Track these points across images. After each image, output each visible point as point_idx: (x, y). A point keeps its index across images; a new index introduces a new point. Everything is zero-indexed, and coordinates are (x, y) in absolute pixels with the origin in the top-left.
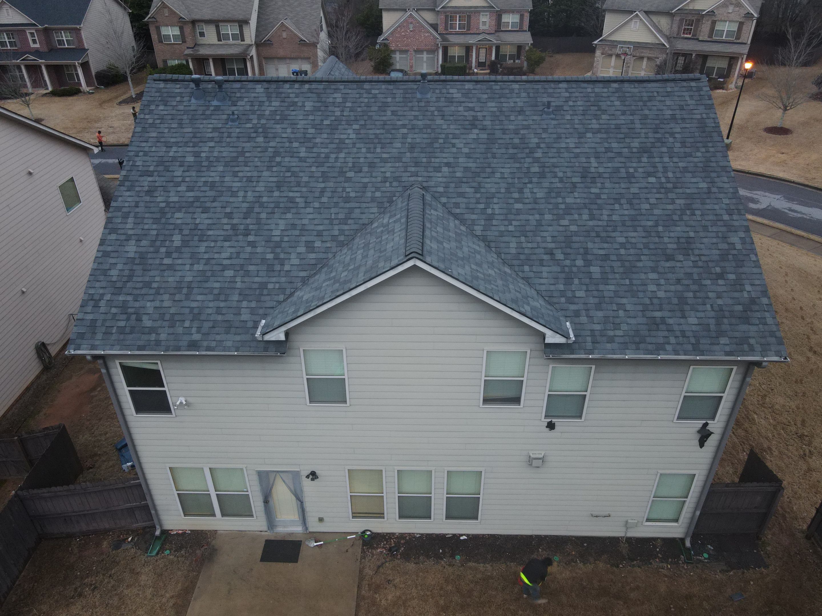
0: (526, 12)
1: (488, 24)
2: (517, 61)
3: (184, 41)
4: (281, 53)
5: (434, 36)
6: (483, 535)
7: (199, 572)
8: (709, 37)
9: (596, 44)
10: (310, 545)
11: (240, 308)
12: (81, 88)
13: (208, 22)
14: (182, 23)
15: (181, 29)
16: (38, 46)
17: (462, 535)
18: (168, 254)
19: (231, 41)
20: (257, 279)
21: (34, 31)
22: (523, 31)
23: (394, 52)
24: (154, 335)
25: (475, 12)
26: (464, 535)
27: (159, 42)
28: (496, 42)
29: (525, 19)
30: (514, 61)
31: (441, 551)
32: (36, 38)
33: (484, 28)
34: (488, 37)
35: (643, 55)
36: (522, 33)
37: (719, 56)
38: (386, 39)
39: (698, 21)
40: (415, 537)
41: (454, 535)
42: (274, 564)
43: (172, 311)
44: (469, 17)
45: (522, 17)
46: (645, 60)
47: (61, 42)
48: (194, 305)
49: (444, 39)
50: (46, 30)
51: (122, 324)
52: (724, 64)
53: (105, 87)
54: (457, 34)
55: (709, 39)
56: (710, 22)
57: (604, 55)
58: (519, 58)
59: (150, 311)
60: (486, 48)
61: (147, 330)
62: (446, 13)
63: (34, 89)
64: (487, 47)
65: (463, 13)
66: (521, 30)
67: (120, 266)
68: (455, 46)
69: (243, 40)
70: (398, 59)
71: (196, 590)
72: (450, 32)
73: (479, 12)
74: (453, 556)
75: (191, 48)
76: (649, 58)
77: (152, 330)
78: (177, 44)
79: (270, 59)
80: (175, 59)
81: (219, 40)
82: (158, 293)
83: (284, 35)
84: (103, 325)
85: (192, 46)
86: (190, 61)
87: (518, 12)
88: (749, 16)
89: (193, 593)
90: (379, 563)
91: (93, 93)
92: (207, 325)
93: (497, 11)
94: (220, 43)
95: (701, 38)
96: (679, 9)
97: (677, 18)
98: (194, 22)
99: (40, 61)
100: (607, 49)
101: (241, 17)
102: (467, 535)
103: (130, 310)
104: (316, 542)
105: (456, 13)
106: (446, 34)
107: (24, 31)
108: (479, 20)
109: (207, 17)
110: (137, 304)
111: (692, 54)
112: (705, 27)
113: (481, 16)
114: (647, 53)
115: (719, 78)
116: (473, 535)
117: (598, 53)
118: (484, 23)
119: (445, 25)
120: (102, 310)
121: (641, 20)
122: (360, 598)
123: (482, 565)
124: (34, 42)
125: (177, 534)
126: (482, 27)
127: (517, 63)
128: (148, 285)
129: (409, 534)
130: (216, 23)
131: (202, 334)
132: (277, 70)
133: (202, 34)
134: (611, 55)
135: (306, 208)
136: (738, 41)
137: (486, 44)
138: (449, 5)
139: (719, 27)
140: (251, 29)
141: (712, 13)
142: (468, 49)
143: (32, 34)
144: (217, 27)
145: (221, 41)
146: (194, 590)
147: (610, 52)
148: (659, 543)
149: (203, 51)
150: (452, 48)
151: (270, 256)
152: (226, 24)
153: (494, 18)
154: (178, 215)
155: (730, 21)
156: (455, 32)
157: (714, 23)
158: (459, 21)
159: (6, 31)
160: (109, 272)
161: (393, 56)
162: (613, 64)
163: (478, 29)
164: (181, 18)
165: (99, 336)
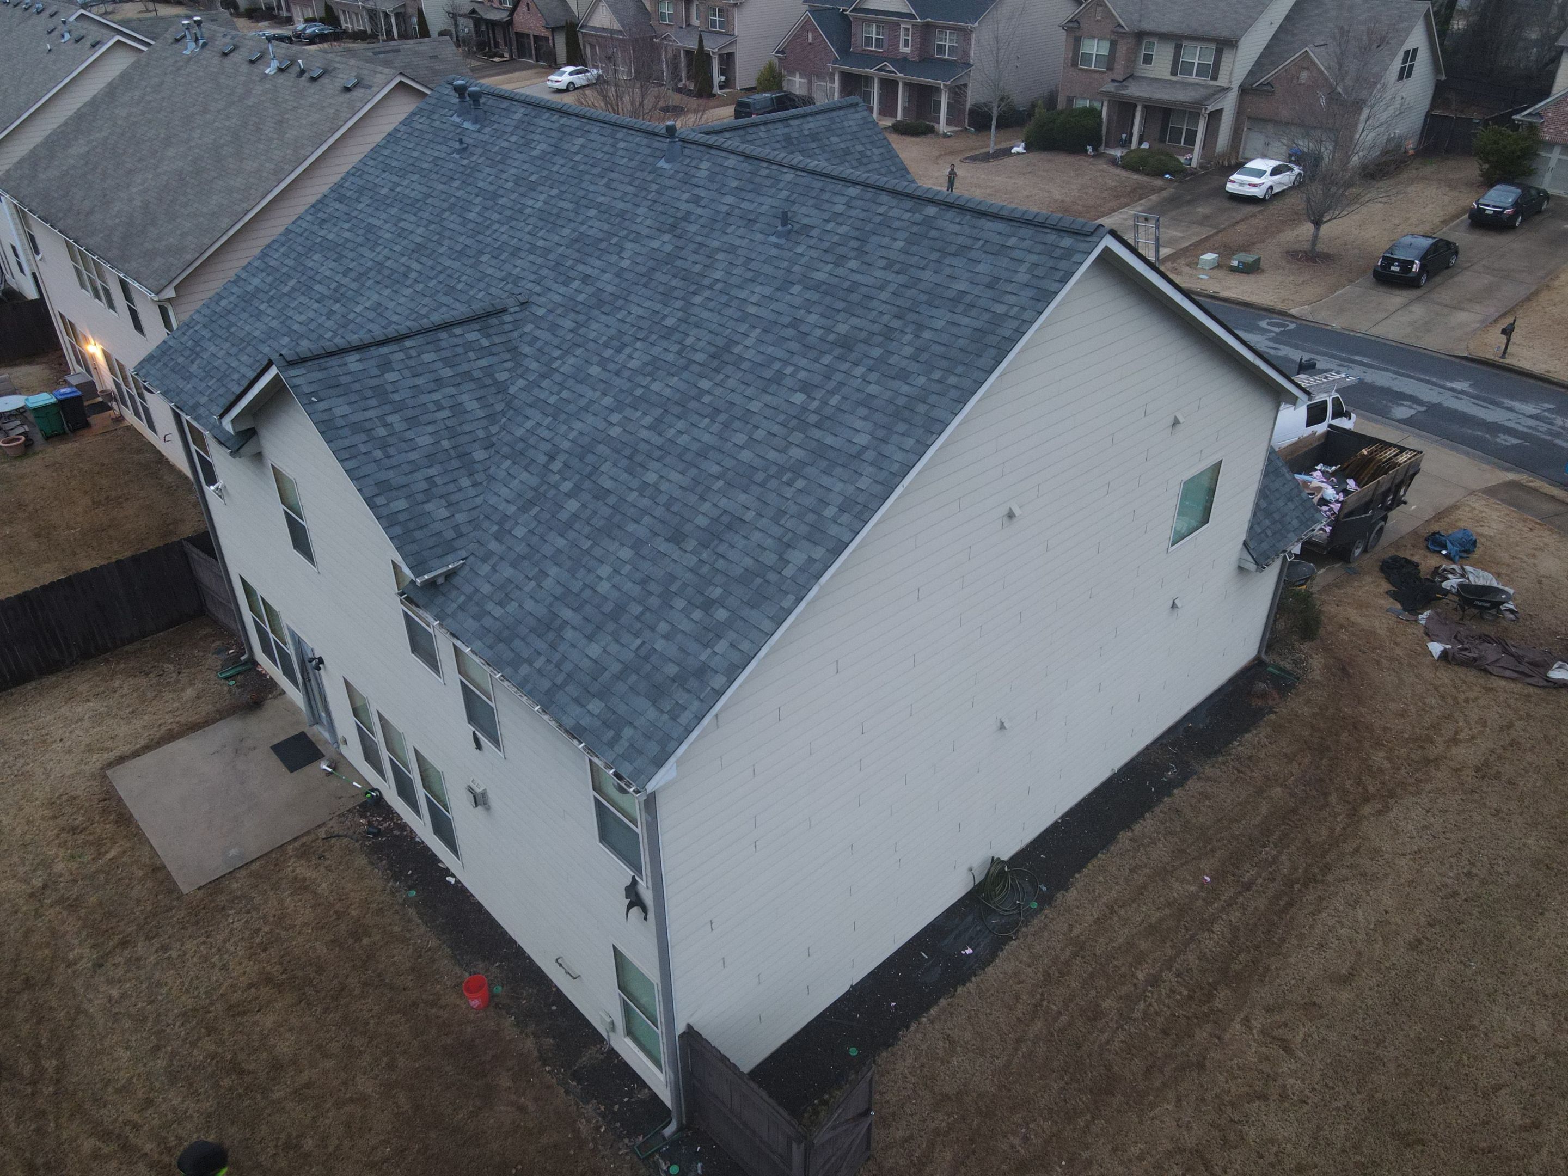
3: (1110, 68)
4: (1285, 113)
6: (472, 895)
12: (936, 125)
13: (1164, 37)
14: (1117, 35)
15: (1113, 44)
16: (907, 50)
17: (453, 876)
19: (1194, 78)
21: (910, 27)
23: (1550, 145)
26: (456, 878)
27: (1072, 65)
31: (409, 872)
32: (910, 38)
38: (1538, 114)
41: (447, 870)
47: (941, 49)
50: (927, 26)
53: (976, 130)
63: (881, 117)
69: (1215, 78)
70: (1553, 164)
74: (410, 888)
75: (1117, 81)
78: (1097, 71)
79: (1259, 121)
80: (1085, 99)
81: (1174, 73)
83: (1304, 76)
85: (1120, 78)
86: (1106, 104)
90: (342, 833)
91: (949, 136)
94: (1174, 78)
98: (1140, 36)
99: (899, 75)
101: (1225, 34)
102: (458, 882)
107: (897, 25)
109: (1165, 29)
116: (463, 886)
122: (280, 850)
123: (419, 921)
124: (906, 45)
129: (412, 830)
130: (1177, 40)
132: (1267, 144)
133: (1148, 59)
140: (1237, 59)
143: (907, 30)
144: (1178, 48)
145: (1176, 74)
149: (1134, 90)
152: (1194, 44)
159: (876, 21)
161: (1544, 154)
164: (1120, 25)
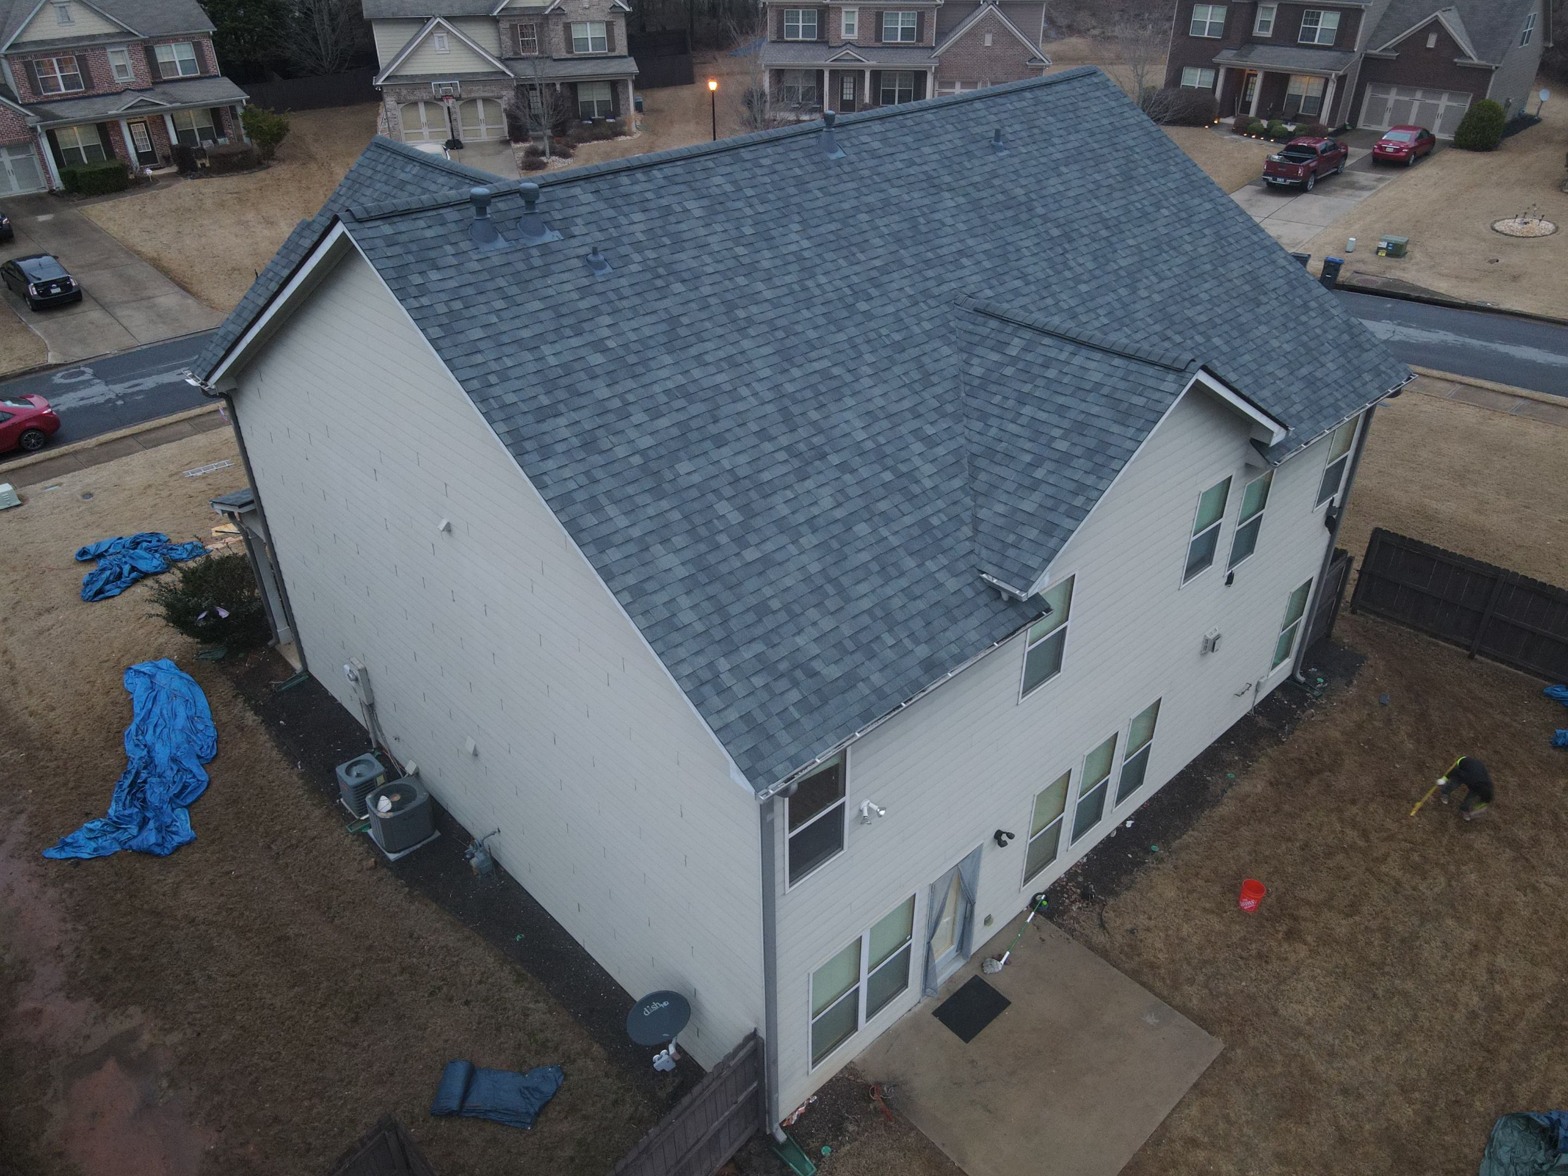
0: (205, 37)
1: (130, 69)
2: (221, 140)
5: (15, 111)
7: (913, 1128)
8: (568, 52)
9: (381, 86)
10: (997, 970)
11: (931, 575)
17: (1124, 823)
18: (741, 542)
20: (908, 520)
22: (210, 77)
24: (861, 685)
25: (93, 48)
26: (1127, 820)
28: (169, 106)
29: (207, 53)
30: (215, 142)
31: (1130, 856)
33: (125, 79)
34: (147, 97)
35: (473, 95)
36: (211, 80)
37: (592, 81)
39: (541, 26)
40: (1084, 864)
41: (1118, 829)
42: (986, 1031)
43: (847, 630)
44: (82, 60)
45: (198, 47)
46: (480, 104)
48: (866, 604)
49: (45, 116)
51: (794, 696)
52: (603, 94)
54: (64, 99)
55: (569, 56)
56: (560, 27)
57: (402, 105)
58: (221, 134)
59: (815, 650)
60: (145, 122)
61: (841, 683)
62: (23, 57)
64: (146, 118)
65: (65, 54)
66: (205, 76)
67: (684, 602)
68: (71, 128)
71: (946, 1151)
72: (47, 97)
73: (103, 47)
74: (1148, 852)
76: (486, 100)
77: (850, 680)
82: (793, 616)
84: (769, 716)
87: (187, 38)
88: (616, 10)
89: (948, 1158)
90: (1097, 922)
92: (917, 624)
93: (143, 41)
95: (555, 56)
96: (502, 9)
97: (504, 25)
100: (404, 92)
102: (1130, 819)
103: (783, 666)
104: (1000, 960)
105: (48, 54)
106: (38, 103)
108: (107, 62)
110: (782, 651)
111: (554, 84)
112: (556, 37)
113: (109, 55)
114: (478, 92)
115: (606, 118)
116: (1134, 814)
117: (390, 101)
118: (122, 69)
119: (30, 83)
120: (740, 690)
121: (449, 32)
122: (1134, 975)
123: (1185, 836)
125: (801, 1117)
126: (120, 79)
127: (224, 146)
128: (762, 610)
129: (1076, 865)
131: (926, 642)
134: (415, 104)
135: (857, 380)
136: (613, 54)
137: (145, 113)
138: (21, 41)
139: (577, 33)
141: (559, 12)
142: (106, 129)
146: (940, 1153)
147: (412, 98)
148: (1279, 695)
150: (64, 132)
151: (888, 476)
153: (141, 55)
154: (684, 467)
155: (592, 22)
156: (60, 95)
157: (567, 27)
158: (61, 70)
160: (675, 620)
162: (423, 119)
163: (111, 82)
165: (783, 737)
